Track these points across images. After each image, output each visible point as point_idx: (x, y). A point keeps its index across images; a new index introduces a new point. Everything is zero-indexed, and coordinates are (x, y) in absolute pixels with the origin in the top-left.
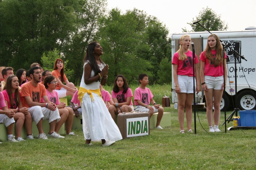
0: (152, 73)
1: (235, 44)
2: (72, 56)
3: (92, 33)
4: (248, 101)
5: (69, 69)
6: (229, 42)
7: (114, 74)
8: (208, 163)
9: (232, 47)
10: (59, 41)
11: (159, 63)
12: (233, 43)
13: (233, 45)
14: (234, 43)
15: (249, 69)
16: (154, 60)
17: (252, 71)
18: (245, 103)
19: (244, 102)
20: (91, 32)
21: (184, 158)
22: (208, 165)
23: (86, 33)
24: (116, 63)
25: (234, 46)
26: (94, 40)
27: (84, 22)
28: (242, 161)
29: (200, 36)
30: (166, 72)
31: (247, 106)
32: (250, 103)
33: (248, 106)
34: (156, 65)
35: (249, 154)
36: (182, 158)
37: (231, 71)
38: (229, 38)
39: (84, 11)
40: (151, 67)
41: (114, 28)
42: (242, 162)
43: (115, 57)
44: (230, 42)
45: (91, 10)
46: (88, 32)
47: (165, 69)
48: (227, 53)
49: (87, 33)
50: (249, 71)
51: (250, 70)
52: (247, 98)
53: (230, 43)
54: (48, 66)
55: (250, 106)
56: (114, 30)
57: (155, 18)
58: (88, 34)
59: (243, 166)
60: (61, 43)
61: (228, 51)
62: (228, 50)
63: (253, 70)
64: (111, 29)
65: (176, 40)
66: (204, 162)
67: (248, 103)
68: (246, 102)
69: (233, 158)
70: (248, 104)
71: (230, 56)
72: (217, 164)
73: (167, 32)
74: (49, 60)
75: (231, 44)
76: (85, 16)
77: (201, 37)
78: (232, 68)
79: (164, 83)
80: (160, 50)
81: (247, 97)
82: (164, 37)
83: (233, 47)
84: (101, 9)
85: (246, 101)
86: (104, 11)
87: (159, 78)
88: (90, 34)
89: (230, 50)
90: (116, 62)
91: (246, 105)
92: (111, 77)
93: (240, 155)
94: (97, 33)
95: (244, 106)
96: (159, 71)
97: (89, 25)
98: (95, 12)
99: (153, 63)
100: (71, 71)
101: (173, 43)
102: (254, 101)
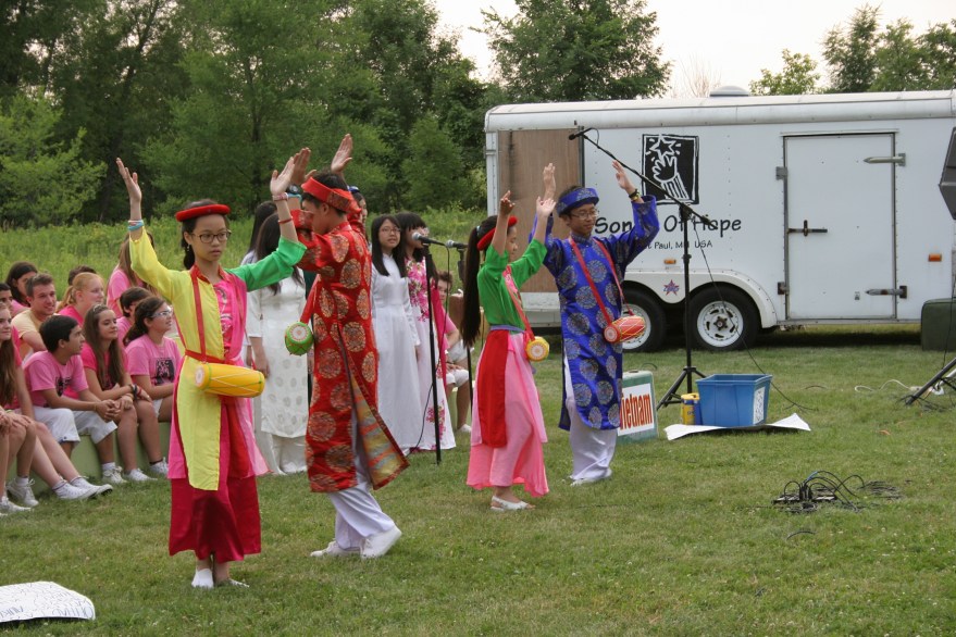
0: (383, 172)
1: (679, 145)
2: (87, 105)
3: (161, 19)
4: (719, 319)
5: (91, 163)
6: (661, 138)
7: (252, 177)
8: (635, 557)
9: (672, 153)
10: (35, 48)
11: (407, 133)
12: (673, 142)
13: (674, 148)
14: (678, 141)
15: (722, 223)
16: (388, 123)
17: (730, 228)
18: (711, 325)
19: (708, 323)
20: (153, 15)
21: (580, 546)
22: (639, 565)
23: (137, 16)
24: (256, 136)
25: (678, 153)
26: (164, 40)
28: (712, 550)
29: (575, 123)
30: (432, 165)
31: (717, 335)
32: (725, 326)
33: (720, 334)
34: (395, 137)
35: (725, 526)
36: (575, 546)
37: (669, 228)
38: (661, 125)
40: (381, 148)
41: (248, 15)
42: (711, 553)
43: (254, 115)
44: (667, 139)
46: (145, 15)
47: (428, 153)
48: (658, 173)
49: (141, 17)
50: (722, 229)
51: (725, 225)
52: (717, 311)
53: (665, 142)
54: (14, 149)
55: (726, 333)
56: (249, 20)
58: (144, 22)
59: (714, 565)
60: (46, 54)
61: (658, 167)
62: (659, 164)
63: (734, 225)
64: (240, 16)
65: (499, 132)
66: (628, 556)
67: (721, 324)
68: (715, 324)
69: (690, 541)
70: (720, 329)
71: (665, 182)
72: (658, 560)
74: (16, 128)
75: (670, 147)
77: (579, 124)
78: (672, 220)
79: (429, 207)
80: (408, 84)
81: (716, 308)
83: (676, 155)
85: (715, 319)
87: (407, 186)
88: (150, 22)
89: (664, 165)
90: (256, 132)
91: (713, 330)
92: (241, 188)
93: (706, 533)
95: (708, 336)
96: (407, 161)
99: (386, 132)
100: (98, 168)
101: (491, 142)
102: (738, 321)
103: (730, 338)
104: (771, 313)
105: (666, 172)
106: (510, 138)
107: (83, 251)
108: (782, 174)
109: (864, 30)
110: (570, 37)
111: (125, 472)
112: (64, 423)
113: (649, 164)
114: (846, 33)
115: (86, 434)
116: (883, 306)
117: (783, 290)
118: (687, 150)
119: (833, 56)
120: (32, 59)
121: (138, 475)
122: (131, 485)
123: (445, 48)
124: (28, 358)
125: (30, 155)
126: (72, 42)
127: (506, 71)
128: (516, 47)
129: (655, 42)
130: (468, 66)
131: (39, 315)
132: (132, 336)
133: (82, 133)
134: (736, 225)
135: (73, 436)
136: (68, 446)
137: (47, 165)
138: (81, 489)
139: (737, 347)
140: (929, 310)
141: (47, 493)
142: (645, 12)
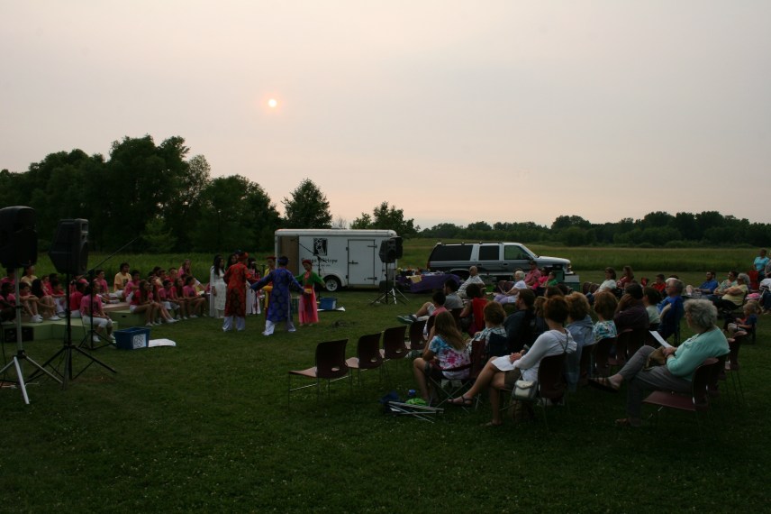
1: (323, 241)
2: (173, 221)
6: (320, 239)
10: (160, 205)
18: (330, 286)
26: (195, 203)
27: (187, 186)
31: (331, 288)
38: (318, 236)
39: (187, 175)
45: (194, 175)
48: (317, 247)
51: (333, 261)
57: (257, 185)
60: (162, 206)
62: (318, 245)
67: (332, 285)
71: (319, 250)
73: (269, 200)
76: (187, 180)
80: (261, 218)
81: (331, 281)
82: (267, 205)
83: (322, 243)
84: (204, 173)
85: (330, 284)
86: (206, 176)
88: (191, 198)
94: (198, 197)
95: (329, 288)
96: (261, 238)
97: (191, 189)
98: (198, 176)
99: (255, 231)
101: (276, 238)
102: (336, 285)
103: (334, 289)
104: (344, 283)
105: (319, 247)
106: (281, 238)
107: (171, 261)
108: (347, 249)
109: (384, 207)
110: (306, 207)
111: (182, 317)
112: (168, 305)
113: (315, 245)
114: (380, 208)
115: (172, 308)
116: (371, 282)
117: (347, 277)
118: (325, 242)
119: (376, 214)
120: (158, 207)
121: (185, 318)
122: (184, 320)
123: (272, 208)
124: (160, 289)
125: (157, 234)
126: (170, 203)
127: (289, 215)
128: (291, 208)
129: (328, 209)
130: (278, 214)
131: (162, 279)
132: (185, 285)
133: (172, 229)
134: (336, 261)
135: (170, 308)
136: (169, 310)
137: (162, 237)
138: (172, 320)
139: (336, 291)
140: (381, 283)
141: (164, 321)
142: (326, 201)
